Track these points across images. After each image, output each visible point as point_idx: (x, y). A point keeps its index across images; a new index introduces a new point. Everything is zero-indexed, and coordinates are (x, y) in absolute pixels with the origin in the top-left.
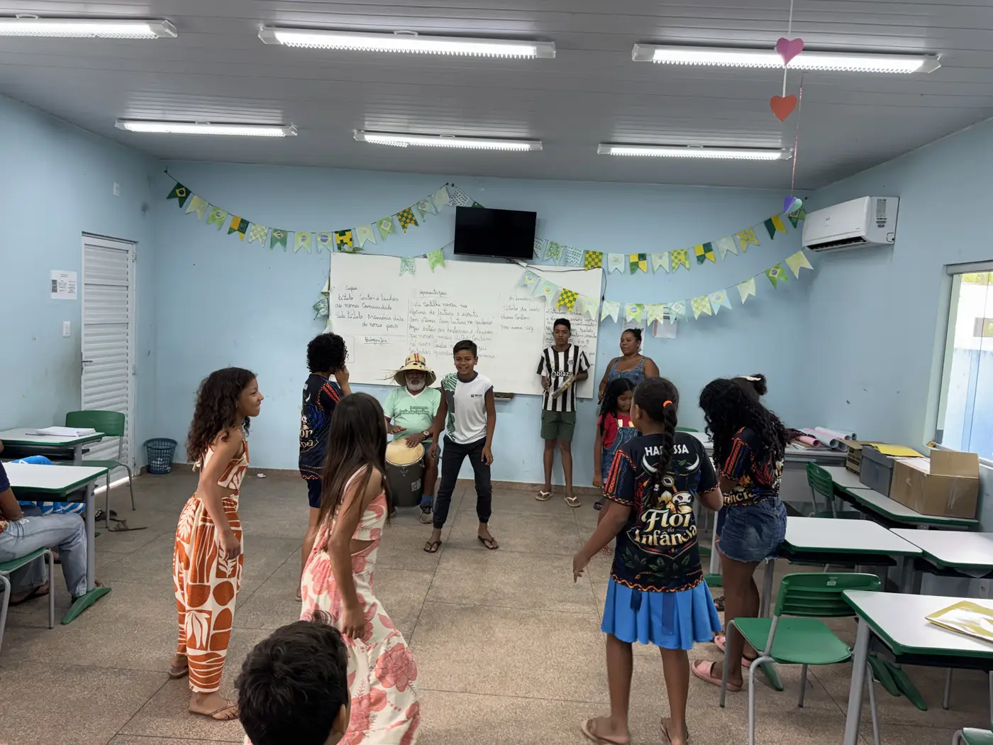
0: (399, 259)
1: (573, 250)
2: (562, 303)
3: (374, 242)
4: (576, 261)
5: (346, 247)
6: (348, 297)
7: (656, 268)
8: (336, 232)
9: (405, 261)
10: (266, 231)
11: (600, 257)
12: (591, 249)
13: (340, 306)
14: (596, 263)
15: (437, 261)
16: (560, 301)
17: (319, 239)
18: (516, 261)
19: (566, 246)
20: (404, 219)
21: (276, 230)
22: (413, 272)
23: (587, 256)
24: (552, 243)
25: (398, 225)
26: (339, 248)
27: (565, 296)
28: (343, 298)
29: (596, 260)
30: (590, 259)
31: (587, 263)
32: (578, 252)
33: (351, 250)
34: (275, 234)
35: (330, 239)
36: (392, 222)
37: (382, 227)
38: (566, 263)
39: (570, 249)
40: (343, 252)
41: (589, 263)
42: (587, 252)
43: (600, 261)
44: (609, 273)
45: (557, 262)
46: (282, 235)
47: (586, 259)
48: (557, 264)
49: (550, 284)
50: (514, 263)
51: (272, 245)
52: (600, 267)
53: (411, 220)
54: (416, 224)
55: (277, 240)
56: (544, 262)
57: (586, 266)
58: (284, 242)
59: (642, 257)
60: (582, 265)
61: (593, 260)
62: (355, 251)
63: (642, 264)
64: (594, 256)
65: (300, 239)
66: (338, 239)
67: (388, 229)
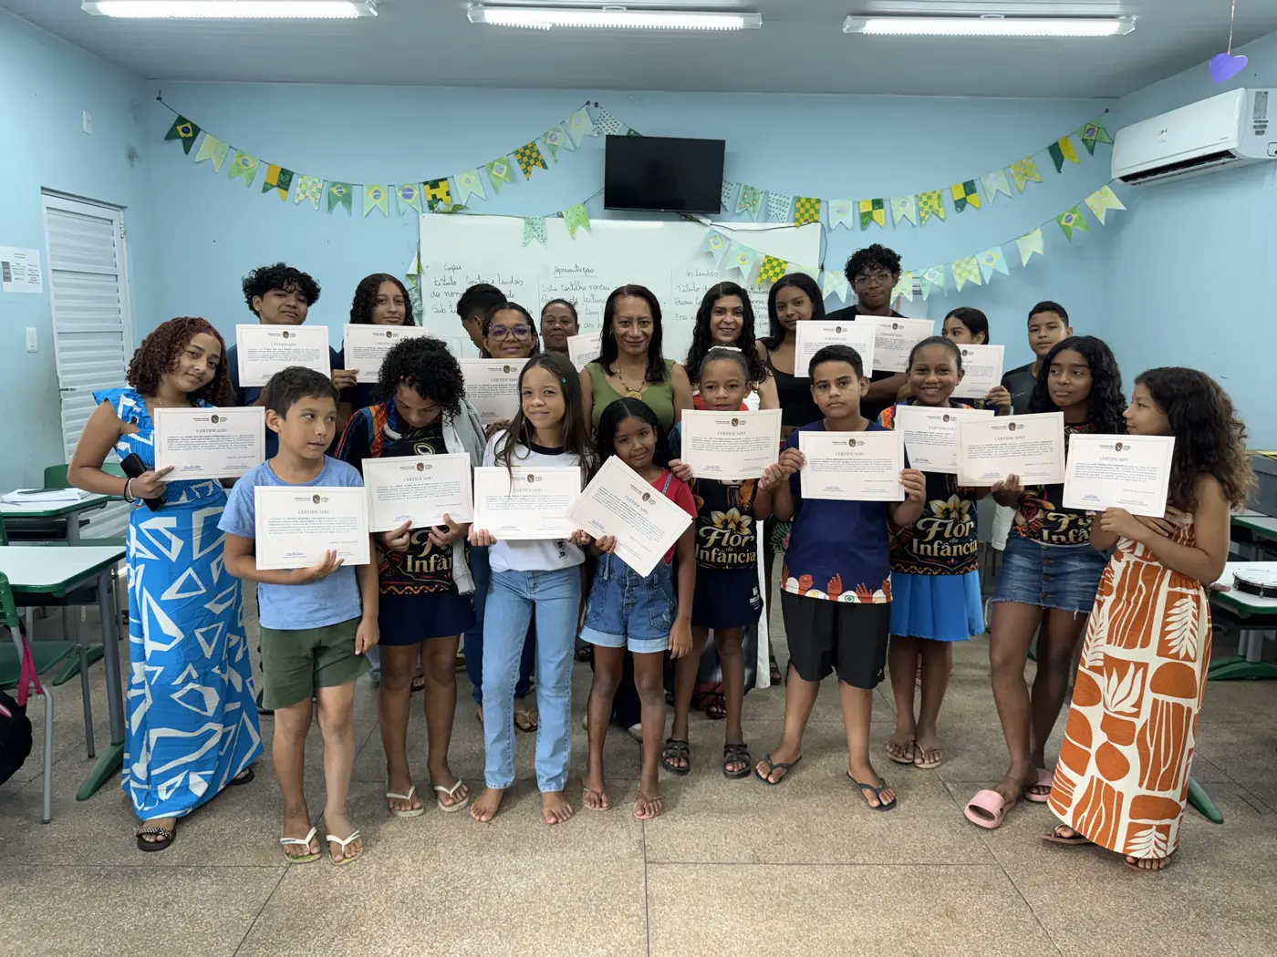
0: (522, 221)
1: (777, 197)
2: (764, 276)
3: (483, 195)
4: (782, 213)
5: (441, 205)
6: (448, 281)
7: (897, 219)
8: (425, 183)
9: (529, 222)
10: (320, 186)
11: (817, 206)
12: (804, 196)
13: (438, 295)
14: (812, 216)
15: (579, 222)
16: (761, 274)
17: (400, 194)
18: (695, 216)
19: (767, 193)
20: (525, 159)
21: (334, 184)
22: (544, 240)
23: (799, 205)
24: (746, 187)
25: (518, 169)
26: (431, 207)
27: (768, 266)
28: (442, 283)
29: (812, 211)
30: (802, 211)
31: (798, 215)
32: (785, 200)
33: (450, 209)
34: (335, 191)
35: (416, 193)
36: (508, 163)
37: (494, 172)
38: (767, 217)
39: (773, 196)
40: (436, 212)
41: (802, 215)
42: (798, 199)
43: (817, 211)
44: (830, 230)
45: (755, 216)
46: (344, 191)
47: (797, 210)
48: (755, 219)
49: (742, 247)
50: (692, 220)
51: (330, 206)
52: (817, 221)
53: (536, 159)
54: (544, 166)
55: (337, 199)
56: (735, 216)
57: (796, 220)
58: (347, 200)
59: (878, 203)
60: (791, 218)
61: (807, 211)
62: (456, 210)
63: (878, 214)
64: (808, 206)
65: (371, 195)
66: (428, 192)
67: (502, 176)
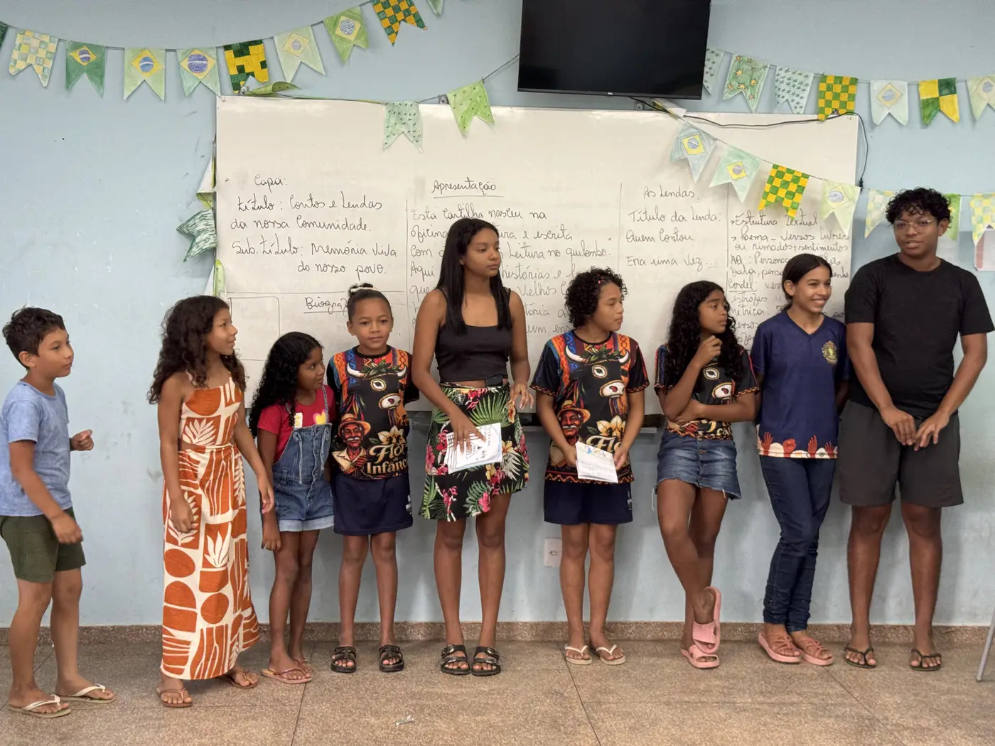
0: (384, 109)
1: (789, 75)
2: (772, 198)
3: (320, 68)
4: (797, 99)
5: (251, 83)
6: (260, 203)
7: (979, 110)
8: (227, 48)
9: (396, 111)
10: (52, 47)
11: (851, 89)
12: (832, 72)
13: (243, 226)
14: (844, 104)
15: (473, 110)
16: (766, 194)
17: (185, 64)
18: (660, 102)
19: (773, 67)
20: (390, 12)
21: (76, 46)
22: (417, 139)
23: (823, 87)
24: (739, 59)
25: (378, 27)
26: (236, 87)
27: (777, 182)
28: (250, 206)
29: (844, 97)
30: (829, 96)
31: (822, 103)
32: (801, 78)
33: (269, 89)
34: (77, 56)
35: (211, 63)
36: (362, 19)
37: (339, 32)
38: (773, 104)
39: (782, 73)
40: (244, 94)
41: (828, 104)
42: (823, 78)
43: (852, 97)
44: (873, 125)
45: (753, 104)
46: (93, 58)
47: (821, 95)
48: (753, 109)
49: (740, 154)
50: (655, 108)
51: (70, 80)
52: (850, 113)
53: (407, 13)
54: (420, 23)
55: (81, 70)
56: (723, 103)
57: (820, 111)
58: (97, 72)
59: (947, 86)
60: (811, 108)
61: (836, 96)
62: (278, 90)
63: (948, 103)
64: (838, 88)
65: (137, 64)
66: (231, 62)
67: (352, 38)
